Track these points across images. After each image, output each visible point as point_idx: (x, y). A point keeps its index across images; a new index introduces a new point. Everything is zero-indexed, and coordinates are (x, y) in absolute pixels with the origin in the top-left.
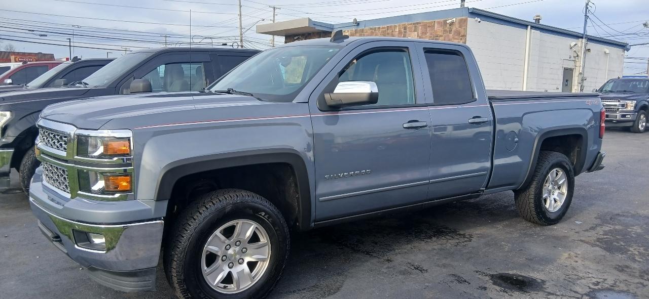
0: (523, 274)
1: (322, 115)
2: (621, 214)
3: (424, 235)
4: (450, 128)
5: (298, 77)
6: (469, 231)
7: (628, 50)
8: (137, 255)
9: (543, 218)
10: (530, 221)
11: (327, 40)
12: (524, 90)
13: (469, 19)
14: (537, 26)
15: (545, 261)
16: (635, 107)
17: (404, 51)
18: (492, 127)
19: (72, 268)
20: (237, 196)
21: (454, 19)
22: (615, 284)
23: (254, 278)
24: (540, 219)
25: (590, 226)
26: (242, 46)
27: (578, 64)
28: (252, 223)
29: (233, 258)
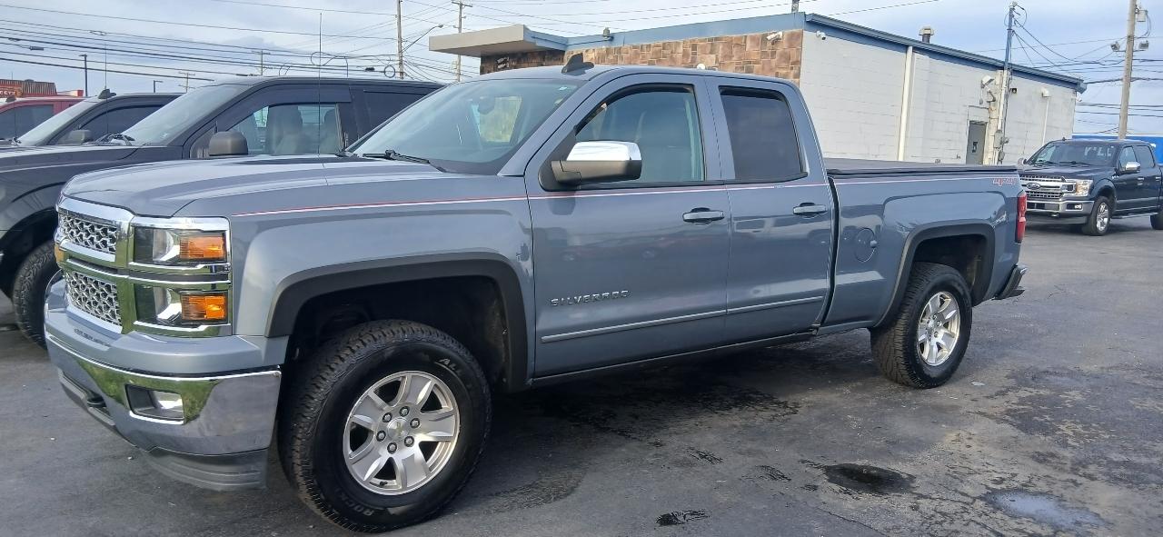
0: (878, 466)
1: (547, 197)
2: (1051, 370)
3: (718, 404)
4: (769, 222)
5: (504, 131)
6: (795, 397)
7: (1082, 91)
8: (234, 430)
9: (919, 377)
10: (896, 382)
11: (555, 70)
12: (901, 159)
13: (806, 33)
14: (925, 48)
15: (917, 445)
16: (1091, 191)
17: (687, 91)
18: (833, 221)
19: (114, 457)
20: (404, 332)
21: (781, 33)
22: (1030, 482)
23: (430, 469)
24: (913, 377)
25: (999, 389)
26: (402, 73)
27: (994, 115)
28: (427, 377)
29: (397, 434)
